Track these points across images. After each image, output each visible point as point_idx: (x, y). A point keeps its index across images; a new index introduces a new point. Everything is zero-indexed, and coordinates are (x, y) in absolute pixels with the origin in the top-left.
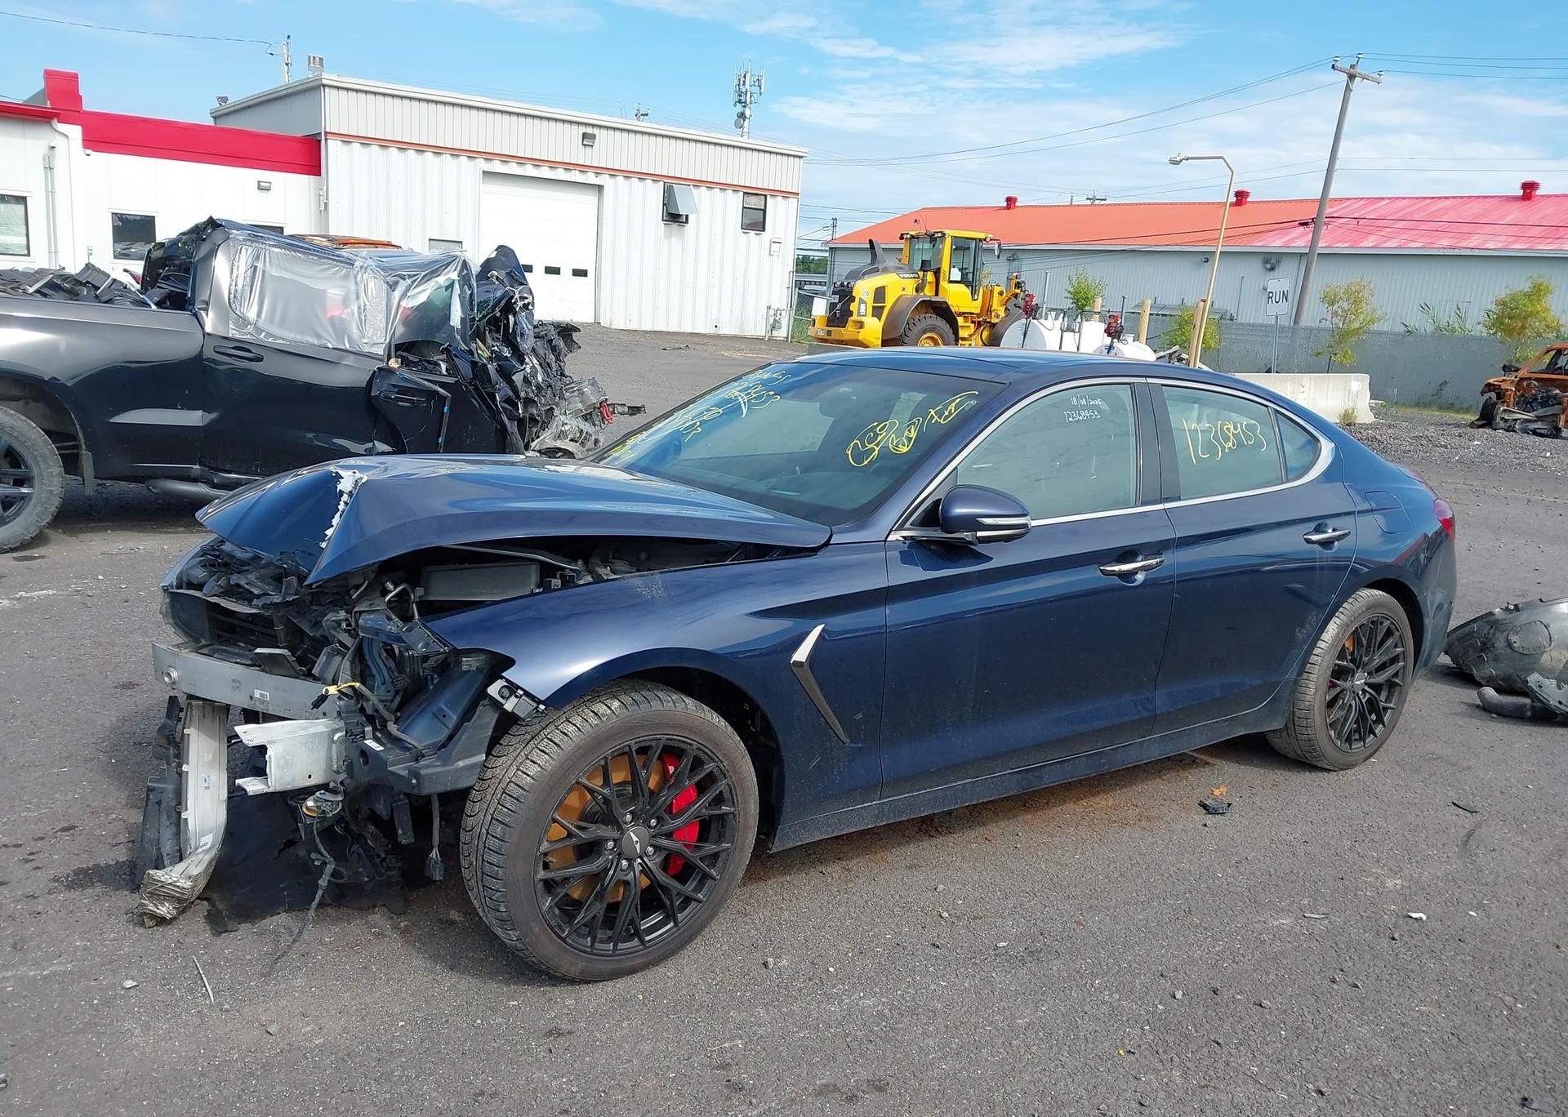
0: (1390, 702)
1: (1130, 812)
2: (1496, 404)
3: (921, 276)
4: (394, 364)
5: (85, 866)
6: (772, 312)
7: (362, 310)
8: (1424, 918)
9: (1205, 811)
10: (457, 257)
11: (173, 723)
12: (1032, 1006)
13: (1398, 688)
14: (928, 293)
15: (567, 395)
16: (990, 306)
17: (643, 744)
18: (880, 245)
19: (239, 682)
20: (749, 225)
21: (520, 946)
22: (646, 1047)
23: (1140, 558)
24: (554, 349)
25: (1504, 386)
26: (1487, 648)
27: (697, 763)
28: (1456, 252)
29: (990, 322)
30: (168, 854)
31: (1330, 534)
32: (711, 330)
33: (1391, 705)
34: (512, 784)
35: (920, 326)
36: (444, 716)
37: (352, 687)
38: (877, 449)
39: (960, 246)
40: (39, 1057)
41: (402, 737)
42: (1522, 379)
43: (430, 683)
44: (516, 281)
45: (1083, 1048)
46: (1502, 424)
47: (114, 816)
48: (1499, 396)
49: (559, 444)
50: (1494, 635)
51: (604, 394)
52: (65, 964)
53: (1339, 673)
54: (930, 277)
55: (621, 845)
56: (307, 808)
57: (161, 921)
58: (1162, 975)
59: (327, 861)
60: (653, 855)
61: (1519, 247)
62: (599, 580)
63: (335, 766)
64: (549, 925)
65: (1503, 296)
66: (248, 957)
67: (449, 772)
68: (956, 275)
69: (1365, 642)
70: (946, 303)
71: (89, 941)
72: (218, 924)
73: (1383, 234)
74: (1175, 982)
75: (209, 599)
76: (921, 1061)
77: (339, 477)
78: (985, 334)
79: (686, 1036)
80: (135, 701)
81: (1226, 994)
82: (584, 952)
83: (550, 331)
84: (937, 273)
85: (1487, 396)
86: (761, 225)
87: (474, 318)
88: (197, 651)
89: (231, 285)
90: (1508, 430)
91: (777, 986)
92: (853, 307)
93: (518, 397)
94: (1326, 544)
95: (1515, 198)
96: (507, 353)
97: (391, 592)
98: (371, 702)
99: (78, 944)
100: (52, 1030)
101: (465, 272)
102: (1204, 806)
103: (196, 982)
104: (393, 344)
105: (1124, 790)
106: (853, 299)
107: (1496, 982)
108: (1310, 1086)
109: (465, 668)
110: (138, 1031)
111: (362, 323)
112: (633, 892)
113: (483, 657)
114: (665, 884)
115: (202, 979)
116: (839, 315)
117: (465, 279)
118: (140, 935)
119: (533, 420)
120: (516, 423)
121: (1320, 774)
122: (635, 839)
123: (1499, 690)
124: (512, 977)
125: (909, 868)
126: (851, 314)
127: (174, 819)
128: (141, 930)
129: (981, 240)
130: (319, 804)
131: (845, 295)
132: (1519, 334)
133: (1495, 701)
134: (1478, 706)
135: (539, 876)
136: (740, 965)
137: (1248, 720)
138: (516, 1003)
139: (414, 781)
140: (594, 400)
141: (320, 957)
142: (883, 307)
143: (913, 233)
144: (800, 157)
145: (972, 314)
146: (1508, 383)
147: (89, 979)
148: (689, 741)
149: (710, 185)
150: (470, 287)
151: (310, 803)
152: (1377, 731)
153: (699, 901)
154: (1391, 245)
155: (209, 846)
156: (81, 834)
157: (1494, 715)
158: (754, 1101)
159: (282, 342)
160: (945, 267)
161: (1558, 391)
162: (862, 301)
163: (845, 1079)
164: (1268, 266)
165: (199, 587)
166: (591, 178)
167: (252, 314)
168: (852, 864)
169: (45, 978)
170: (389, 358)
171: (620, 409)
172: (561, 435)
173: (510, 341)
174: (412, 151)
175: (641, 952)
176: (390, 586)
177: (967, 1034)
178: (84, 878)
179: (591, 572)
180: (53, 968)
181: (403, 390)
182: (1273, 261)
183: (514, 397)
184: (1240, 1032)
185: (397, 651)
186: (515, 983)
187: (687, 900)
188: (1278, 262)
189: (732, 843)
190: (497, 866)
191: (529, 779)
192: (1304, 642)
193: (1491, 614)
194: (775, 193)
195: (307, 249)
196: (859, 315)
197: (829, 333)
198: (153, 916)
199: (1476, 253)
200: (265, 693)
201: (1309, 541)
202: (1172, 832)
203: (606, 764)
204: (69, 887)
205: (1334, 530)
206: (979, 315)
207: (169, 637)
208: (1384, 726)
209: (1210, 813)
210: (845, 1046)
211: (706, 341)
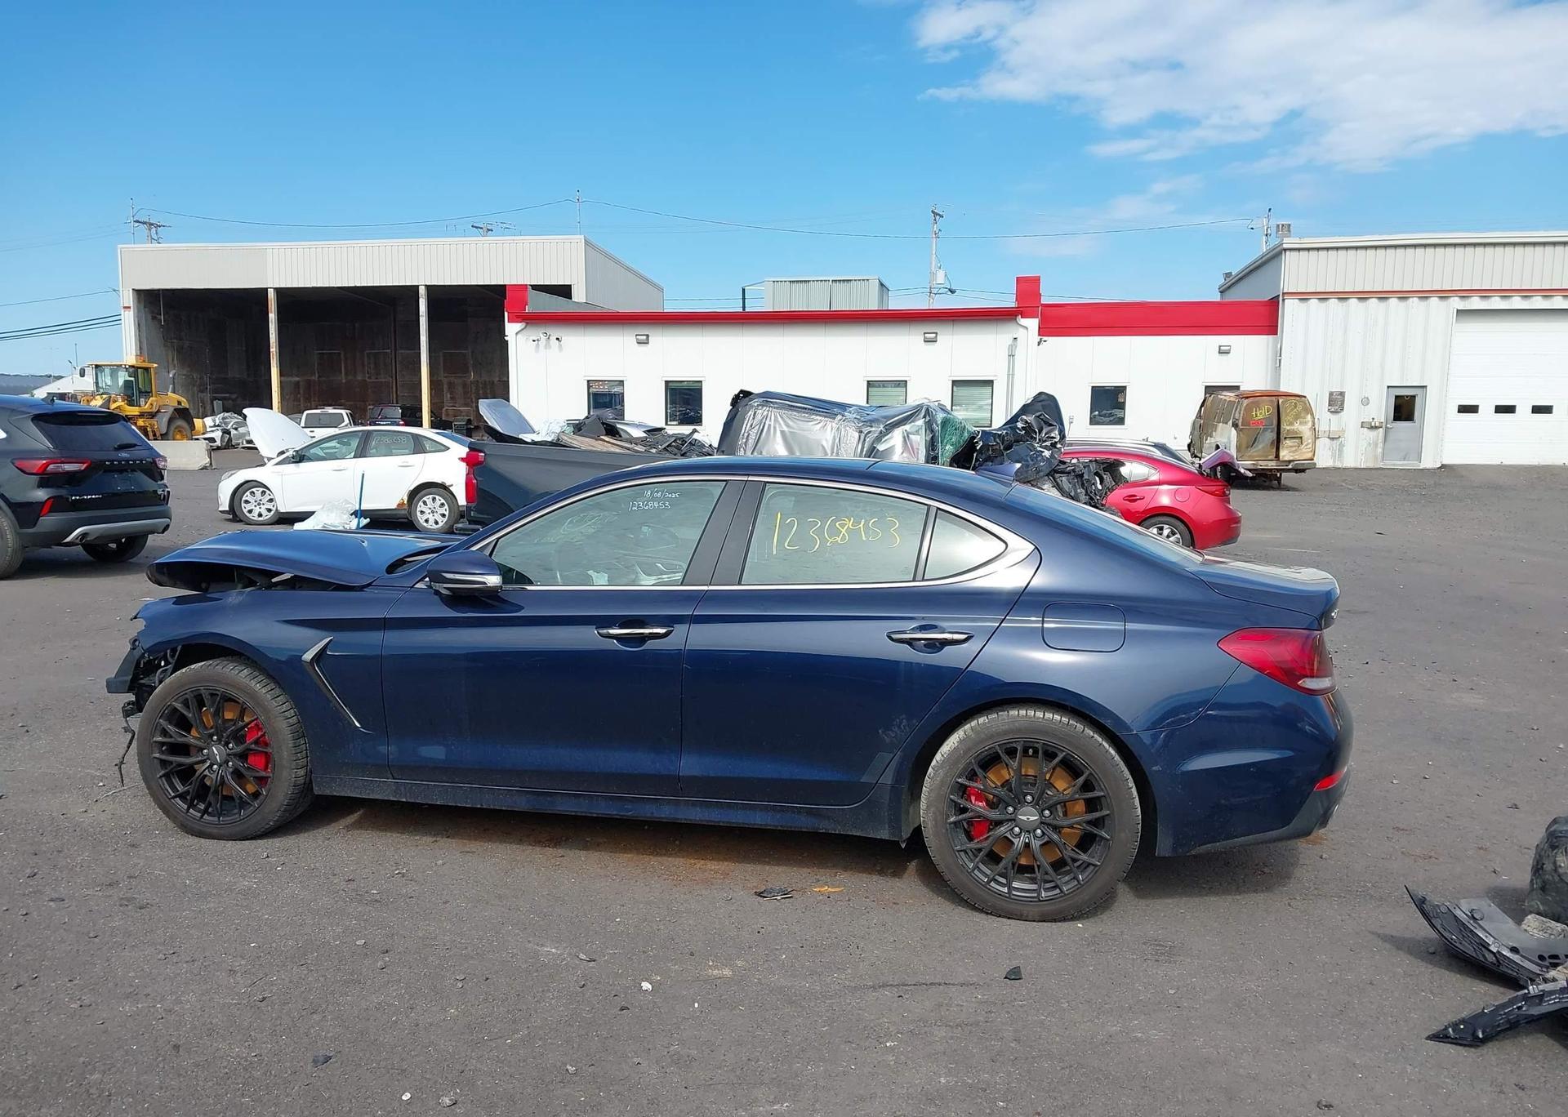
60: (229, 766)
122: (216, 752)
137: (838, 818)
174: (1374, 299)
205: (947, 633)
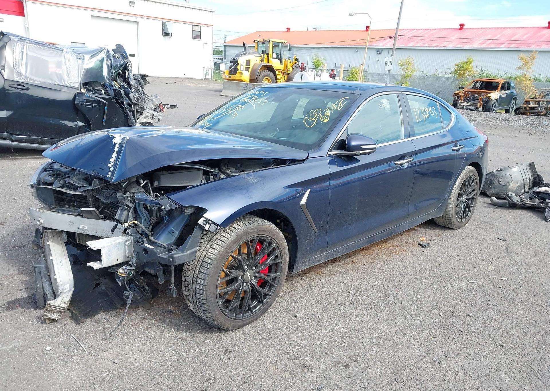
0: (472, 205)
1: (397, 248)
2: (457, 100)
3: (262, 56)
4: (83, 90)
5: (10, 300)
6: (205, 69)
7: (68, 69)
8: (507, 279)
9: (421, 247)
10: (104, 48)
11: (38, 239)
12: (394, 323)
13: (475, 199)
14: (265, 62)
15: (147, 101)
16: (287, 67)
17: (252, 239)
18: (247, 45)
19: (72, 222)
20: (194, 37)
21: (211, 319)
22: (265, 354)
23: (406, 158)
24: (140, 84)
25: (460, 94)
26: (491, 184)
27: (270, 244)
28: (439, 48)
29: (287, 73)
30: (48, 293)
31: (459, 147)
32: (183, 76)
33: (473, 206)
34: (206, 258)
35: (263, 74)
36: (173, 232)
37: (134, 223)
38: (316, 120)
39: (276, 45)
40: (20, 384)
41: (157, 242)
42: (465, 91)
43: (165, 220)
44: (125, 58)
45: (418, 338)
46: (460, 107)
47: (15, 278)
48: (458, 97)
49: (146, 120)
50: (494, 179)
51: (161, 101)
52: (18, 342)
53: (460, 195)
54: (266, 56)
55: (244, 277)
56: (120, 273)
57: (53, 321)
58: (433, 308)
59: (131, 293)
60: (254, 280)
61: (459, 46)
62: (229, 176)
63: (127, 255)
64: (221, 310)
65: (458, 63)
66: (94, 332)
67: (185, 255)
68: (275, 56)
69: (467, 184)
70: (272, 66)
71: (24, 331)
72: (76, 320)
73: (416, 41)
74: (438, 310)
75: (57, 189)
76: (365, 349)
77: (113, 137)
78: (286, 77)
79: (278, 347)
80: (6, 230)
81: (456, 313)
82: (233, 319)
83: (139, 77)
84: (268, 54)
85: (455, 97)
86: (199, 37)
87: (113, 72)
88: (50, 210)
89: (13, 59)
90: (462, 108)
91: (303, 324)
92: (239, 67)
93: (132, 102)
94: (458, 150)
95: (458, 29)
96: (126, 85)
97: (142, 183)
98: (141, 228)
99: (20, 333)
100: (22, 372)
101: (108, 54)
102: (421, 245)
103: (77, 345)
104: (82, 83)
105: (391, 241)
106: (238, 64)
107: (538, 300)
108: (497, 344)
109: (186, 213)
110: (59, 368)
111: (68, 75)
112: (249, 295)
113: (192, 209)
114: (259, 290)
115: (78, 343)
116: (233, 71)
117: (108, 57)
118: (45, 327)
119: (137, 111)
120: (131, 113)
121: (452, 231)
122: (249, 274)
123: (497, 198)
124: (203, 331)
125: (331, 275)
126: (238, 70)
127: (47, 279)
128: (45, 325)
129: (283, 43)
130: (126, 271)
131: (235, 62)
132: (462, 76)
133: (496, 202)
134: (490, 204)
135: (218, 292)
136: (286, 317)
137: (433, 213)
138: (208, 341)
139: (171, 260)
140: (157, 103)
141: (124, 330)
142: (249, 67)
143: (259, 40)
144: (213, 12)
145: (281, 70)
146: (461, 92)
147: (30, 348)
148: (267, 236)
149: (180, 22)
150: (111, 60)
151: (121, 270)
152: (469, 214)
153: (270, 295)
154: (418, 46)
155: (68, 289)
156: (4, 287)
157: (496, 206)
158: (313, 370)
159: (37, 82)
160: (271, 52)
161: (477, 95)
162: (241, 65)
163: (341, 358)
164: (378, 53)
165: (51, 184)
166: (133, 19)
167: (23, 71)
168: (310, 275)
169: (11, 349)
170: (81, 89)
171: (167, 106)
172: (147, 117)
173: (127, 81)
175: (252, 317)
176: (141, 181)
177: (377, 336)
178: (12, 305)
179: (224, 173)
180: (13, 345)
181: (88, 101)
182: (380, 51)
183: (130, 103)
184: (466, 326)
185: (149, 207)
186: (205, 333)
187: (266, 295)
188: (382, 51)
189: (281, 273)
190: (203, 290)
191: (213, 255)
192: (451, 185)
193: (492, 172)
194: (204, 25)
195: (43, 44)
196: (241, 70)
197: (230, 77)
198: (50, 319)
199: (445, 48)
200: (85, 226)
201: (453, 150)
202: (413, 255)
203: (240, 247)
204: (8, 309)
205: (460, 146)
206: (283, 70)
207: (36, 204)
208: (471, 213)
209: (423, 247)
210: (336, 345)
211: (181, 80)
